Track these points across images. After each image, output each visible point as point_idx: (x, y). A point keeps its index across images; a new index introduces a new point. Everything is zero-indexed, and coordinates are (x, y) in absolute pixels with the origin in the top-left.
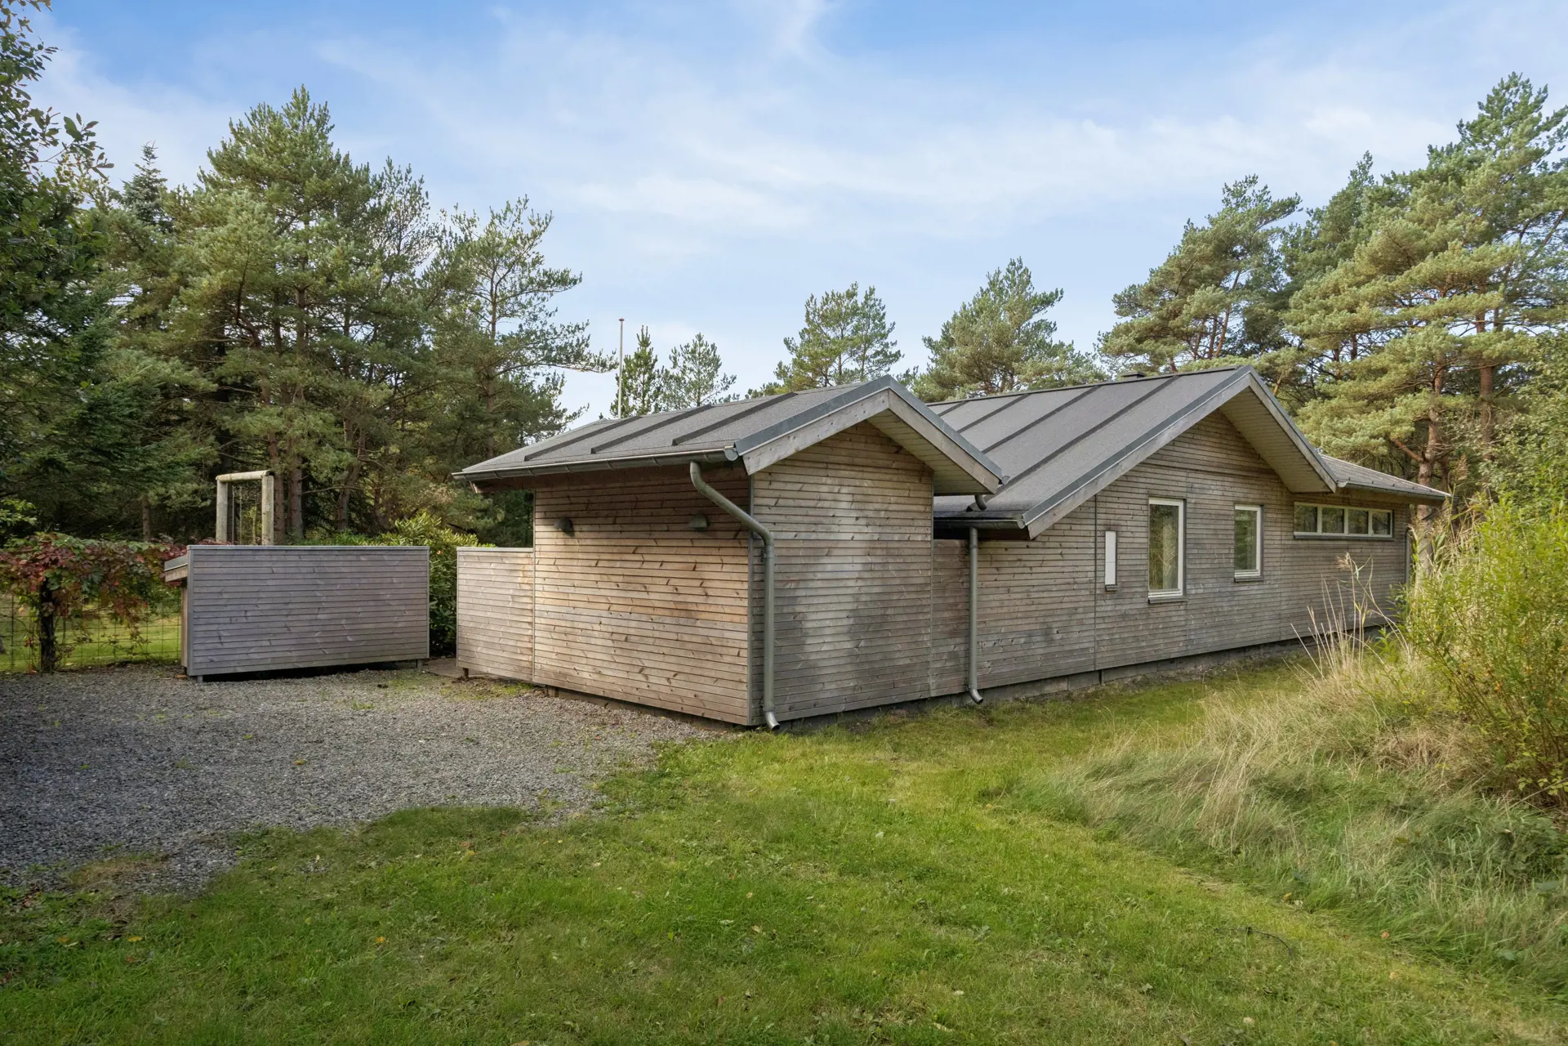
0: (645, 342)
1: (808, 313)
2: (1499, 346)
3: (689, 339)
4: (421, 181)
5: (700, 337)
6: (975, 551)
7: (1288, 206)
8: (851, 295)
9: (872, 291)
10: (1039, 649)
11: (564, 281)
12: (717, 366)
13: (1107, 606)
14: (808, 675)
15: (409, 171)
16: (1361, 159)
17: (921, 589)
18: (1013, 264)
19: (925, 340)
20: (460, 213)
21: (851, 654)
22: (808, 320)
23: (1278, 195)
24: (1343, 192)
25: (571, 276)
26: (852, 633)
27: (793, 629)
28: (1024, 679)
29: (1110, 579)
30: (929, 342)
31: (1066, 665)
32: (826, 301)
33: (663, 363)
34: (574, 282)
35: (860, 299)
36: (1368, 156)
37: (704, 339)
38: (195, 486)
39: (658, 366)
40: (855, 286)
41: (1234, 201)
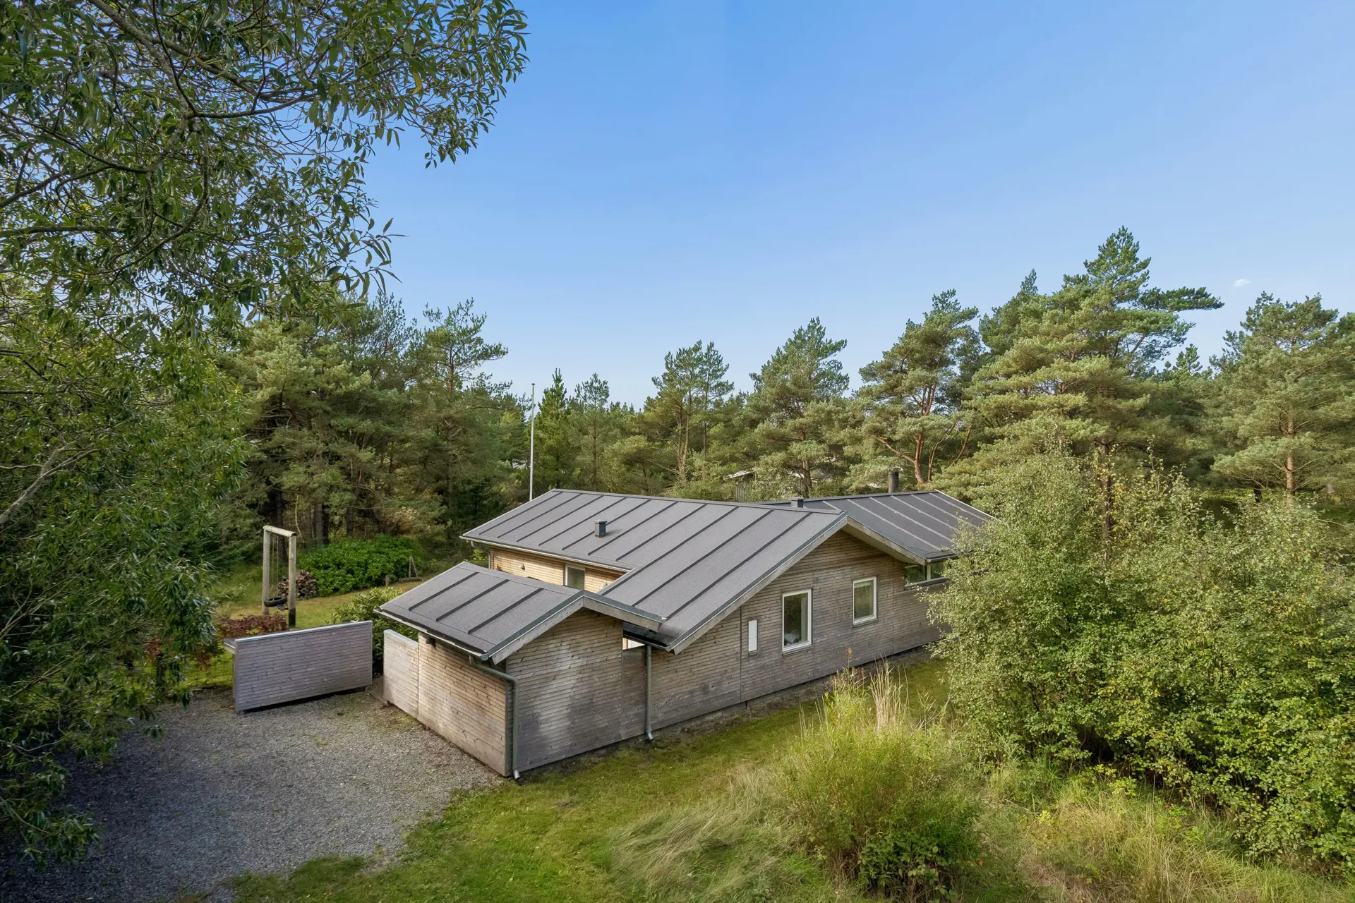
0: (558, 380)
1: (667, 363)
2: (1082, 432)
3: (588, 378)
4: (400, 302)
5: (595, 376)
6: (649, 658)
7: (971, 314)
8: (697, 349)
9: (712, 345)
10: (699, 698)
11: (497, 351)
12: (607, 395)
13: (752, 663)
14: (543, 743)
15: (392, 297)
16: (1028, 274)
17: (616, 683)
18: (813, 321)
19: (751, 375)
20: (429, 309)
21: (569, 728)
22: (667, 367)
23: (965, 305)
24: (1014, 300)
25: (502, 349)
26: (569, 716)
27: (533, 723)
28: (688, 717)
29: (752, 646)
30: (754, 376)
31: (717, 704)
32: (679, 354)
33: (570, 394)
34: (504, 353)
35: (704, 350)
36: (1033, 271)
37: (598, 378)
38: (252, 521)
39: (567, 396)
40: (700, 343)
41: (940, 305)
